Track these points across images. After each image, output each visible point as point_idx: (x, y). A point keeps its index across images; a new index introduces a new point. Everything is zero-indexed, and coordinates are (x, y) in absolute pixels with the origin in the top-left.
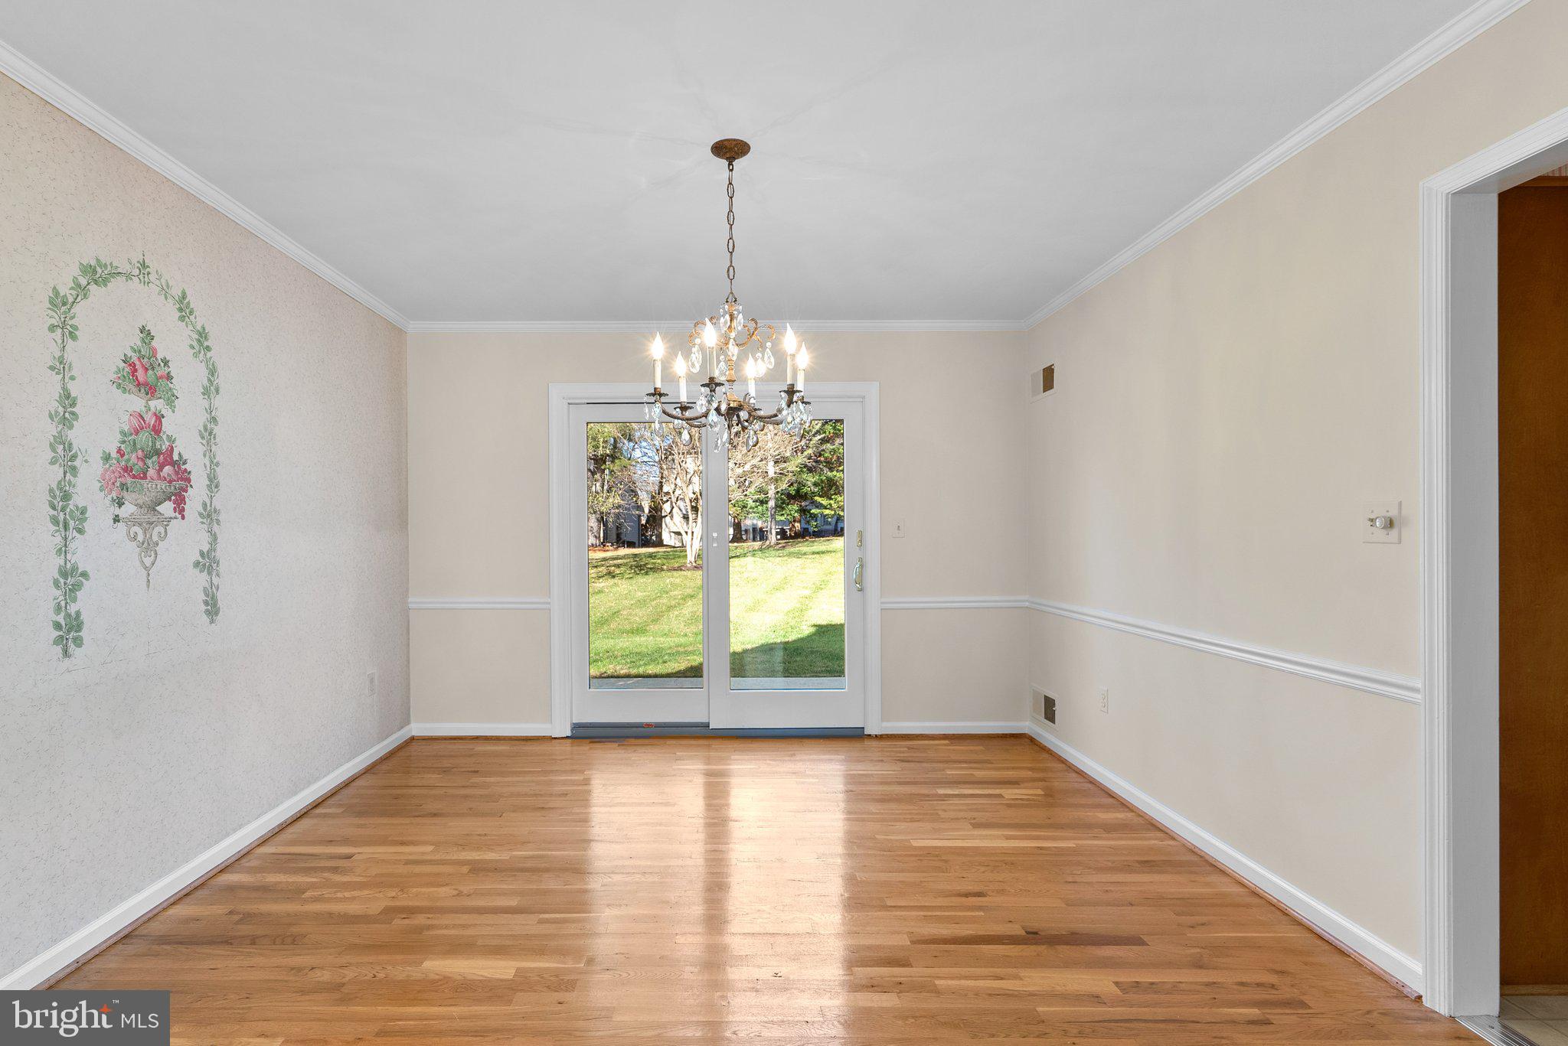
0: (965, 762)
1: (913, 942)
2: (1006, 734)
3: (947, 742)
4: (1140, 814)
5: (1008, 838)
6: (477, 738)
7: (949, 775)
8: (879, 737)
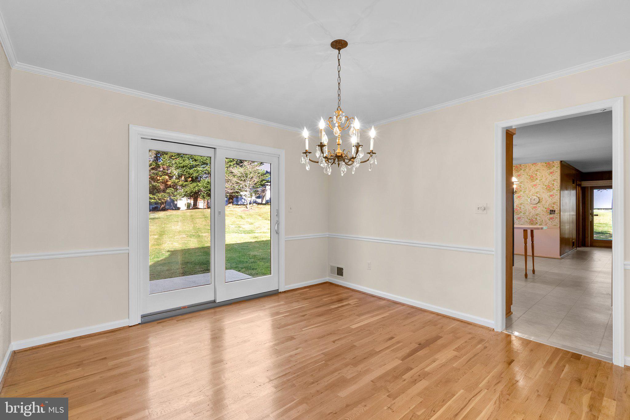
0: (325, 295)
1: (403, 360)
2: (322, 283)
3: (308, 289)
4: (389, 300)
5: (372, 317)
6: (73, 339)
7: (325, 300)
8: (285, 292)
